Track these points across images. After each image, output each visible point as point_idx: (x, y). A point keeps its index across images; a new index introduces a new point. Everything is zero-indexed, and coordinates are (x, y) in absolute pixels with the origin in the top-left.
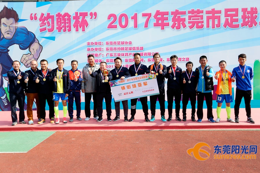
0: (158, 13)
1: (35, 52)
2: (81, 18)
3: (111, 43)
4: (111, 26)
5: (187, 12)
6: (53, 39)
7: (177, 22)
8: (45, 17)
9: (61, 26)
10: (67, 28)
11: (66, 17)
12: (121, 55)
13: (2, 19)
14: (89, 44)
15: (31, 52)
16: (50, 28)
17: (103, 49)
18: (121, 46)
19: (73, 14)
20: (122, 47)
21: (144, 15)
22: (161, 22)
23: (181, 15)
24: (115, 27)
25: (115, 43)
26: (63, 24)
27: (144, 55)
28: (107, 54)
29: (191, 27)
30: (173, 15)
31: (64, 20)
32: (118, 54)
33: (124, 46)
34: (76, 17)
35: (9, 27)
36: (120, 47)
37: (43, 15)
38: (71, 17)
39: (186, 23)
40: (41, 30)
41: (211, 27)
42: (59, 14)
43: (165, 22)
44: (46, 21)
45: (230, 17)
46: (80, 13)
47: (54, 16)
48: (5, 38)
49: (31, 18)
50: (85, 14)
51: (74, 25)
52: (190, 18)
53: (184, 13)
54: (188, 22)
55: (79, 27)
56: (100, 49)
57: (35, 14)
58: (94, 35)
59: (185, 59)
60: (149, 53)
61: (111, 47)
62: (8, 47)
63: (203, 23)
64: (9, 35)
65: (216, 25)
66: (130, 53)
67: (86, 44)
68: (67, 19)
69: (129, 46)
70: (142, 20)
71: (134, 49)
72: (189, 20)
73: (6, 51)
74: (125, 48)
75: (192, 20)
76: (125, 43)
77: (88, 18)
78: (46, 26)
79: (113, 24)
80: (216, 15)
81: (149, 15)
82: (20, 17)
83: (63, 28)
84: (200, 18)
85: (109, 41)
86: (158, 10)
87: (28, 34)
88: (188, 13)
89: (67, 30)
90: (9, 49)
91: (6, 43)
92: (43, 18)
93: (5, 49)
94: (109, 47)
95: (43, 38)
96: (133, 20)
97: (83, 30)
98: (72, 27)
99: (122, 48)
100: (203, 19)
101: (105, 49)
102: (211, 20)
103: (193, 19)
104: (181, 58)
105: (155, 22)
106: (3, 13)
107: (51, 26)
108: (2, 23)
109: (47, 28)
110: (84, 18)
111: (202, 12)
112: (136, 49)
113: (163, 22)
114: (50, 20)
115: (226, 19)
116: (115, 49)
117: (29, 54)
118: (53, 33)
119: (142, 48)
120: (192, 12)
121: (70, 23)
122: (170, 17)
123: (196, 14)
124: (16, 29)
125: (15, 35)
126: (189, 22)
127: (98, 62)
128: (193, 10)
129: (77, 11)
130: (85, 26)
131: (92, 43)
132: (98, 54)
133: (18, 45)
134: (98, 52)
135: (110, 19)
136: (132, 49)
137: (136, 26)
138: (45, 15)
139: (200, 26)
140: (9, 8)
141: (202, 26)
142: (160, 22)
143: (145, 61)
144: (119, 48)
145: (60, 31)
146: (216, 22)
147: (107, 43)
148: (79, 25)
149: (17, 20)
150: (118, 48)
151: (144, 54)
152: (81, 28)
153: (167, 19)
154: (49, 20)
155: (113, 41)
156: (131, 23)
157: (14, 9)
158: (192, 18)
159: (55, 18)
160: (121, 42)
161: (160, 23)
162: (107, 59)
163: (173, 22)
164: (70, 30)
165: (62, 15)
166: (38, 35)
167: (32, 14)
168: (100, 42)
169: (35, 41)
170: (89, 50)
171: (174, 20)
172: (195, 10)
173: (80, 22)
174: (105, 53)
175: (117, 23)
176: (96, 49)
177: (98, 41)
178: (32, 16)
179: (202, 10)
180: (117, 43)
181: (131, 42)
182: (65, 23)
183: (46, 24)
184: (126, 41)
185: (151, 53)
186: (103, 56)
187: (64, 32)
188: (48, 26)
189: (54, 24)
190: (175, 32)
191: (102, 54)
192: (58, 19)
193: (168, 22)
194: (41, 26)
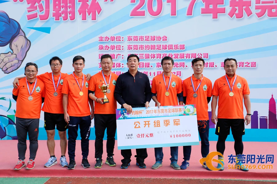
1: (19, 50)
3: (136, 38)
4: (136, 13)
6: (47, 30)
7: (237, 8)
9: (60, 12)
10: (70, 14)
12: (150, 57)
14: (101, 39)
15: (12, 50)
16: (43, 14)
17: (123, 47)
18: (151, 43)
20: (153, 45)
22: (213, 7)
24: (143, 14)
25: (142, 38)
26: (64, 8)
27: (185, 58)
29: (260, 15)
31: (65, 2)
33: (156, 43)
36: (150, 45)
39: (253, 8)
40: (30, 17)
44: (37, 4)
51: (79, 11)
52: (258, 2)
55: (87, 14)
56: (119, 48)
58: (110, 26)
59: (249, 63)
60: (194, 54)
61: (136, 44)
66: (164, 54)
67: (97, 39)
69: (162, 43)
70: (183, 4)
71: (171, 47)
72: (256, 4)
74: (157, 45)
75: (261, 4)
76: (157, 38)
77: (100, 1)
78: (38, 11)
79: (139, 10)
83: (63, 15)
85: (133, 35)
87: (10, 23)
89: (69, 17)
94: (133, 44)
95: (32, 30)
96: (170, 3)
97: (94, 18)
98: (77, 13)
99: (151, 45)
101: (126, 47)
103: (263, 3)
104: (243, 62)
105: (204, 7)
107: (44, 11)
109: (39, 14)
112: (173, 48)
114: (43, 3)
116: (142, 47)
117: (10, 53)
118: (47, 21)
119: (183, 47)
121: (73, 7)
126: (256, 6)
127: (116, 66)
130: (97, 13)
131: (106, 37)
132: (116, 54)
134: (115, 52)
136: (167, 48)
137: (174, 13)
139: (274, 13)
142: (211, 7)
143: (187, 66)
144: (148, 46)
145: (59, 20)
147: (130, 39)
148: (87, 10)
150: (146, 47)
151: (185, 55)
152: (91, 14)
153: (222, 2)
154: (41, 2)
155: (139, 35)
156: (167, 8)
158: (261, 1)
160: (150, 37)
161: (211, 9)
163: (231, 8)
164: (73, 18)
166: (24, 25)
168: (119, 37)
169: (19, 34)
170: (101, 48)
171: (233, 4)
173: (89, 5)
174: (126, 53)
175: (145, 9)
176: (113, 48)
177: (115, 35)
180: (144, 39)
181: (167, 37)
182: (66, 7)
183: (36, 8)
184: (158, 36)
185: (197, 54)
186: (123, 58)
187: (64, 20)
188: (40, 11)
189: (49, 8)
190: (234, 23)
191: (121, 55)
192: (56, 1)
193: (223, 7)
194: (29, 11)
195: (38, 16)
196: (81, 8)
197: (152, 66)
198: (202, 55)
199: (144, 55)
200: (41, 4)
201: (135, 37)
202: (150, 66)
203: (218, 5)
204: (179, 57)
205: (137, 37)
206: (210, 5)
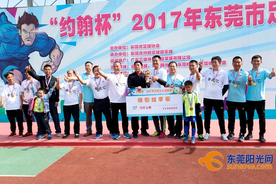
0: (189, 10)
1: (56, 59)
2: (103, 20)
3: (137, 47)
4: (136, 28)
5: (223, 8)
6: (74, 44)
7: (211, 21)
8: (65, 21)
9: (82, 30)
10: (89, 31)
11: (88, 20)
12: (147, 60)
13: (23, 25)
14: (112, 48)
15: (51, 59)
16: (71, 32)
17: (127, 53)
19: (95, 17)
21: (173, 14)
23: (215, 12)
24: (141, 28)
25: (141, 46)
26: (85, 28)
28: (132, 59)
29: (228, 26)
30: (206, 13)
31: (86, 23)
32: (144, 58)
34: (98, 20)
35: (29, 33)
36: (147, 51)
37: (63, 18)
38: (92, 20)
39: (222, 21)
40: (62, 35)
41: (253, 25)
42: (80, 16)
43: (197, 20)
44: (66, 26)
45: (275, 11)
46: (102, 15)
47: (74, 19)
48: (25, 45)
49: (52, 23)
50: (108, 16)
51: (95, 29)
52: (226, 16)
53: (219, 9)
54: (223, 20)
55: (101, 30)
56: (124, 54)
57: (56, 18)
58: (118, 39)
60: (179, 56)
61: (136, 51)
62: (29, 54)
63: (242, 20)
64: (29, 41)
65: (258, 21)
67: (109, 48)
68: (88, 21)
69: (156, 49)
70: (170, 20)
71: (162, 52)
72: (225, 17)
73: (26, 58)
74: (152, 51)
75: (228, 17)
76: (152, 46)
77: (111, 21)
78: (67, 31)
79: (138, 26)
80: (258, 9)
81: (179, 14)
82: (40, 23)
83: (84, 32)
84: (238, 14)
85: (134, 44)
86: (189, 7)
87: (49, 40)
88: (224, 10)
89: (88, 34)
90: (29, 56)
91: (26, 51)
92: (63, 22)
93: (25, 57)
94: (134, 51)
95: (64, 44)
96: (161, 20)
97: (106, 33)
98: (94, 31)
99: (148, 51)
100: (242, 16)
101: (130, 53)
102: (252, 16)
103: (230, 16)
105: (186, 21)
106: (23, 18)
107: (71, 30)
108: (22, 29)
109: (68, 32)
110: (106, 20)
111: (241, 7)
112: (164, 52)
113: (194, 20)
114: (71, 24)
115: (271, 13)
116: (141, 53)
117: (50, 61)
118: (74, 37)
119: (171, 52)
120: (229, 7)
121: (91, 26)
122: (203, 15)
123: (234, 10)
124: (36, 35)
125: (35, 41)
126: (225, 19)
128: (230, 6)
129: (99, 12)
130: (108, 29)
131: (115, 47)
132: (123, 58)
133: (38, 52)
134: (122, 57)
135: (135, 20)
136: (160, 53)
137: (164, 26)
138: (66, 19)
139: (238, 23)
140: (29, 13)
141: (241, 24)
142: (191, 21)
144: (145, 51)
145: (82, 36)
146: (258, 18)
147: (132, 47)
148: (101, 28)
149: (37, 25)
150: (144, 53)
151: (173, 58)
152: (104, 31)
153: (199, 17)
154: (69, 24)
155: (139, 44)
156: (159, 23)
157: (34, 14)
158: (228, 15)
159: (76, 21)
160: (147, 45)
161: (191, 23)
162: (132, 64)
163: (206, 21)
164: (91, 34)
165: (83, 18)
166: (58, 41)
167: (52, 19)
168: (125, 46)
169: (55, 47)
170: (112, 55)
171: (207, 18)
172: (233, 5)
173: (102, 24)
174: (130, 57)
175: (143, 24)
176: (120, 54)
177: (122, 45)
178: (52, 20)
179: (241, 4)
180: (143, 47)
181: (159, 45)
182: (86, 26)
183: (66, 29)
184: (153, 44)
185: (182, 57)
186: (128, 61)
187: (85, 36)
188: (69, 31)
189: (75, 28)
190: (209, 32)
191: (127, 59)
192: (79, 23)
193: (201, 21)
194: (61, 31)
195: (67, 34)
196: (97, 26)
197: (149, 67)
198: (185, 57)
199: (143, 59)
200: (69, 25)
201: (136, 45)
202: (147, 66)
203: (196, 19)
204: (168, 59)
205: (137, 45)
206: (190, 20)
